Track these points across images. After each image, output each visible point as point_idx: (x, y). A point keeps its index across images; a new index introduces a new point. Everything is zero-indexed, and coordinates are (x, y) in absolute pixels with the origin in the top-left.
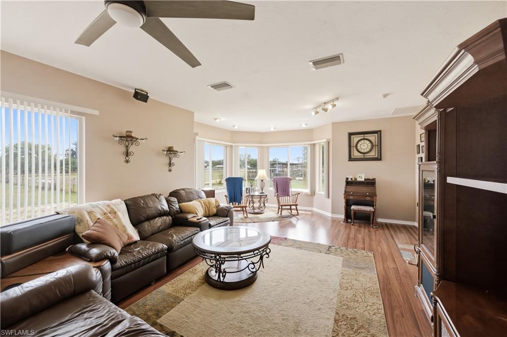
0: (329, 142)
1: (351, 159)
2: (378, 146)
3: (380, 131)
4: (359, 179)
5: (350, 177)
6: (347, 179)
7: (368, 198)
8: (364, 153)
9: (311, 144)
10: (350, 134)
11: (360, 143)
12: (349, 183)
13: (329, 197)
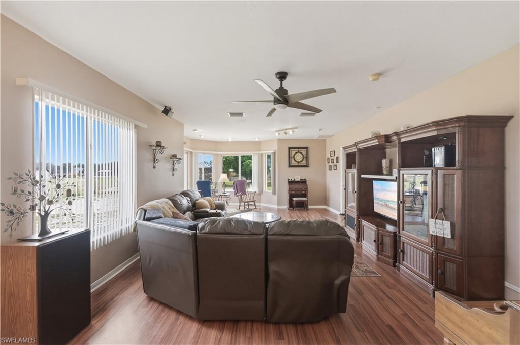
0: (275, 153)
1: (290, 166)
2: (306, 157)
3: (308, 148)
4: (296, 180)
5: (291, 178)
6: (289, 180)
7: (303, 192)
8: (298, 162)
9: (259, 154)
10: (290, 148)
11: (296, 155)
12: (291, 183)
13: (275, 194)
